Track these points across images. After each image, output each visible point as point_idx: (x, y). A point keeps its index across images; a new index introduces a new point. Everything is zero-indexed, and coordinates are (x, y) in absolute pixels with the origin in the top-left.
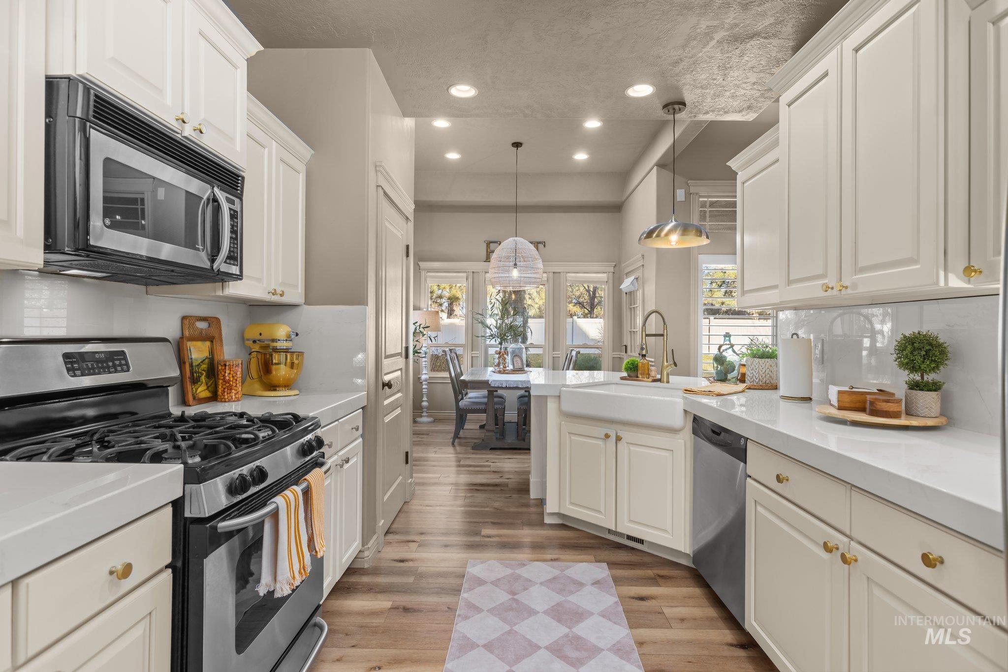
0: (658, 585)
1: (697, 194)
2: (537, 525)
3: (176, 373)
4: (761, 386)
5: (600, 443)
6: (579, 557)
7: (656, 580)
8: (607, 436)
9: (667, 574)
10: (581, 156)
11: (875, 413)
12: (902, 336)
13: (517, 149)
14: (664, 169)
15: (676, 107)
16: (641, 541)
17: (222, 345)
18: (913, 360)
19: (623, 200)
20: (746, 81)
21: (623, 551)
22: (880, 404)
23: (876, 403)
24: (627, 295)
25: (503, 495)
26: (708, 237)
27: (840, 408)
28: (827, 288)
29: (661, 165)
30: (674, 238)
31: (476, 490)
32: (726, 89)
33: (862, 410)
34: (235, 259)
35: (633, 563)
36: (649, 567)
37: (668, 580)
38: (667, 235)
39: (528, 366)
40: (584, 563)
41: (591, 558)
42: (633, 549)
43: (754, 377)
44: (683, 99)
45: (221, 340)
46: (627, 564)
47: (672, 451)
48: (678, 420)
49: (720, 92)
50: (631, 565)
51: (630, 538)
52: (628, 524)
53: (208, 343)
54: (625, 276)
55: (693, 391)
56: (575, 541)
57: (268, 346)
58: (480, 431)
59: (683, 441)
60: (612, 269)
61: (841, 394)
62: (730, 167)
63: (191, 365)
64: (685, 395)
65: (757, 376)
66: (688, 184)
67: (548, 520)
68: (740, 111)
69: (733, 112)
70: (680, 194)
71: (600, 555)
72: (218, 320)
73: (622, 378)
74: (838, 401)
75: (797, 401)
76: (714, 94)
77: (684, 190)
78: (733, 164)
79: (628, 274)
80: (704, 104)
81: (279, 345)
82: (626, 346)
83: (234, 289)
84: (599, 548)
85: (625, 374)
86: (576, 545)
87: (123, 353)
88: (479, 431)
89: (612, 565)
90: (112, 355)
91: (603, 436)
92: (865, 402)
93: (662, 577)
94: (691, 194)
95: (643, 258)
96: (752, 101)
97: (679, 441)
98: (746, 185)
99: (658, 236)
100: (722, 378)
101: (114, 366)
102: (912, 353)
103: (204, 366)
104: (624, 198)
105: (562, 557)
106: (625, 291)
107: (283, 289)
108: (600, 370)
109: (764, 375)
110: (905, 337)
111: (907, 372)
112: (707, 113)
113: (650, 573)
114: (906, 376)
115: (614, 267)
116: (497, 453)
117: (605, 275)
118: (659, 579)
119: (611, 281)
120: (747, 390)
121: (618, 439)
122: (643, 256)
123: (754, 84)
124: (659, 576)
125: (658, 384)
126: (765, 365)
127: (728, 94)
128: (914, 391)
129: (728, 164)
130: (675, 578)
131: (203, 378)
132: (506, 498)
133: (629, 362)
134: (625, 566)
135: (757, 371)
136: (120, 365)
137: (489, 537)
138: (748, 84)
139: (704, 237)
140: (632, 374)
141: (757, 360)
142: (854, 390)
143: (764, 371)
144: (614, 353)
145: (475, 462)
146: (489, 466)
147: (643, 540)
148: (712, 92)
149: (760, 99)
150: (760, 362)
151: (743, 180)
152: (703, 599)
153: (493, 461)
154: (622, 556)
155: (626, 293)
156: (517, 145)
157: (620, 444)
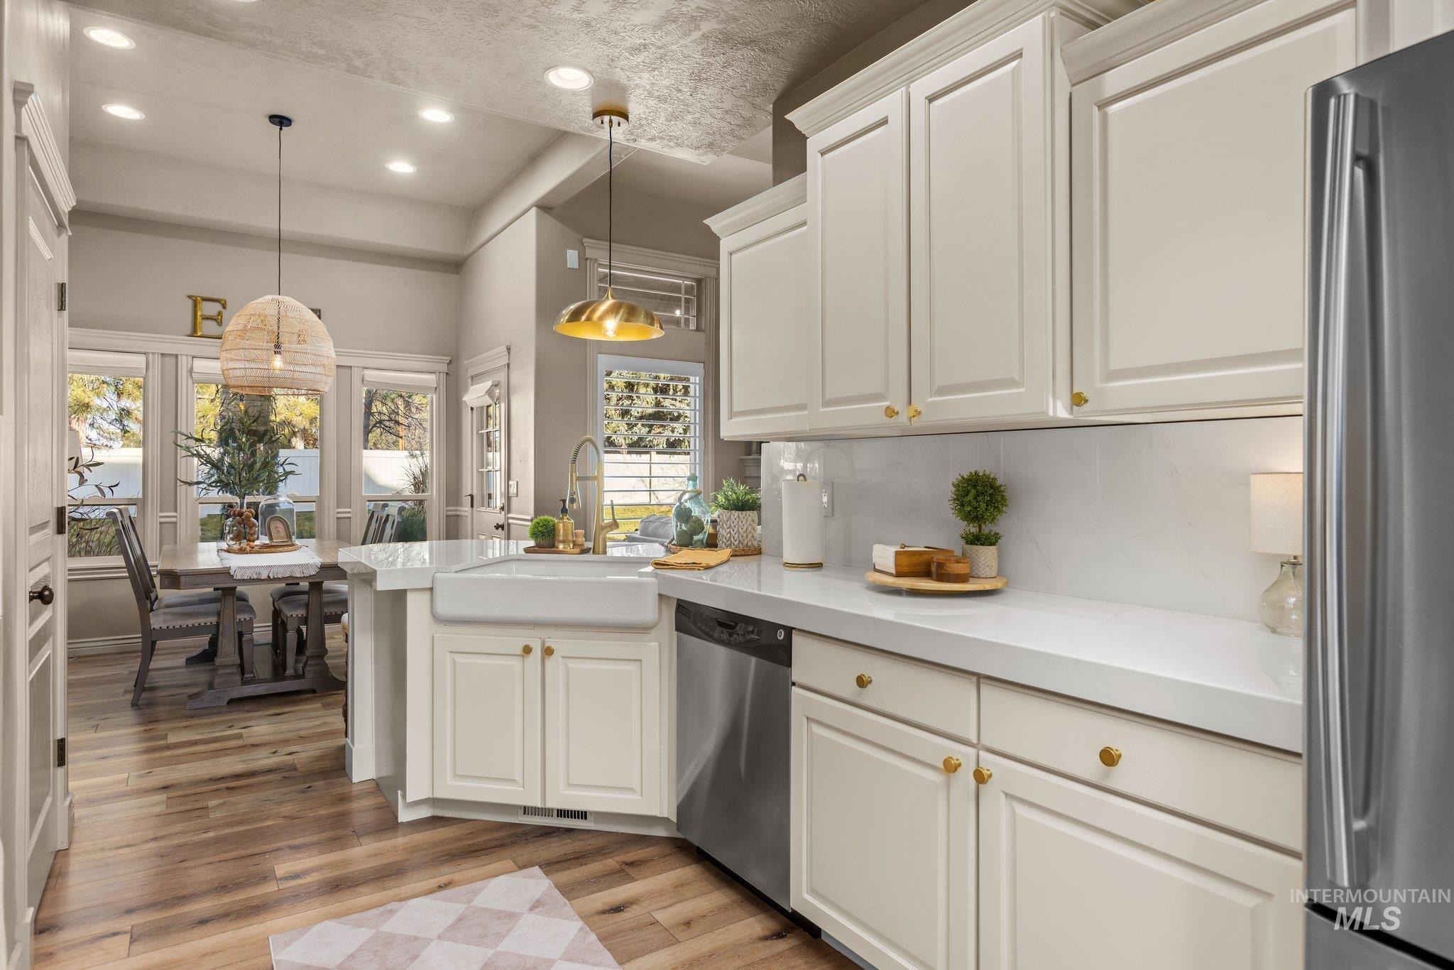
0: (631, 879)
1: (596, 260)
2: (386, 830)
4: (743, 550)
5: (515, 663)
6: (487, 868)
7: (625, 873)
8: (527, 650)
9: (638, 857)
10: (401, 167)
11: (942, 578)
12: (960, 478)
13: (281, 129)
14: (547, 213)
15: (615, 118)
16: (583, 815)
18: (976, 508)
19: (466, 253)
20: (719, 105)
21: (555, 839)
22: (951, 565)
23: (947, 564)
24: (475, 410)
25: (293, 788)
26: (661, 328)
27: (899, 574)
28: (890, 412)
29: (544, 207)
30: (611, 324)
31: (228, 788)
32: (691, 110)
33: (927, 574)
35: (579, 855)
36: (605, 854)
37: (642, 867)
38: (601, 318)
39: (300, 536)
40: (502, 878)
41: (509, 863)
42: (569, 831)
43: (732, 538)
44: (626, 110)
46: (571, 859)
47: (641, 661)
48: (647, 610)
49: (680, 112)
50: (578, 858)
51: (562, 813)
52: (564, 792)
54: (470, 381)
55: (668, 565)
56: (470, 842)
58: (189, 670)
59: (657, 643)
60: (444, 368)
61: (899, 556)
62: (708, 228)
64: (659, 572)
65: (736, 536)
66: (583, 244)
67: (404, 816)
68: (697, 148)
69: (687, 146)
70: (572, 258)
71: (522, 855)
73: (528, 550)
74: (896, 565)
75: (805, 569)
76: (672, 114)
77: (577, 252)
78: (715, 223)
79: (475, 378)
80: (654, 125)
82: (472, 496)
84: (514, 843)
85: (532, 543)
86: (475, 848)
88: (184, 670)
89: (549, 866)
91: (520, 651)
92: (928, 565)
93: (631, 864)
94: (587, 259)
95: (509, 353)
96: (718, 137)
97: (651, 643)
98: (734, 257)
99: (589, 319)
100: (686, 541)
102: (975, 498)
104: (470, 251)
105: (457, 876)
106: (470, 404)
108: (424, 539)
109: (745, 535)
110: (962, 477)
111: (965, 523)
112: (653, 139)
113: (611, 862)
114: (962, 526)
115: (448, 364)
116: (247, 708)
117: (432, 377)
118: (629, 870)
119: (443, 389)
120: (732, 558)
121: (548, 652)
122: (509, 349)
123: (727, 112)
124: (626, 864)
125: (589, 557)
126: (747, 520)
127: (690, 117)
128: (975, 546)
129: (706, 222)
130: (650, 860)
132: (303, 791)
133: (538, 523)
134: (569, 862)
135: (736, 529)
137: (296, 876)
138: (719, 111)
139: (657, 326)
140: (545, 542)
141: (736, 513)
142: (906, 549)
143: (745, 529)
144: (449, 508)
145: (202, 734)
146: (240, 736)
147: (586, 812)
148: (670, 109)
149: (727, 137)
150: (741, 515)
151: (731, 248)
152: (702, 881)
153: (245, 724)
154: (555, 848)
155: (472, 409)
156: (281, 121)
157: (550, 662)
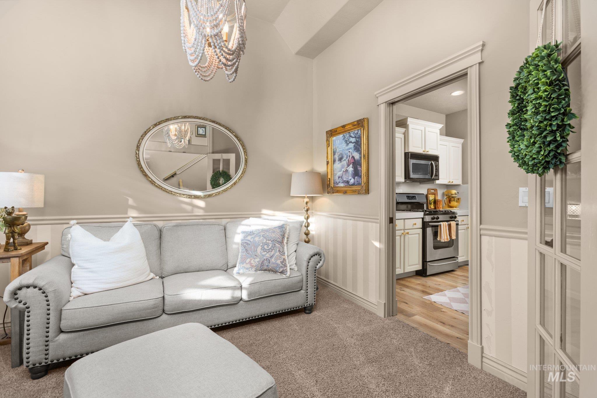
3: (426, 201)
17: (438, 196)
34: (437, 175)
45: (438, 195)
53: (434, 195)
57: (450, 196)
63: (430, 200)
72: (437, 190)
81: (453, 196)
83: (437, 182)
87: (415, 196)
90: (413, 197)
101: (414, 199)
103: (433, 201)
107: (452, 181)
131: (432, 204)
136: (415, 198)
